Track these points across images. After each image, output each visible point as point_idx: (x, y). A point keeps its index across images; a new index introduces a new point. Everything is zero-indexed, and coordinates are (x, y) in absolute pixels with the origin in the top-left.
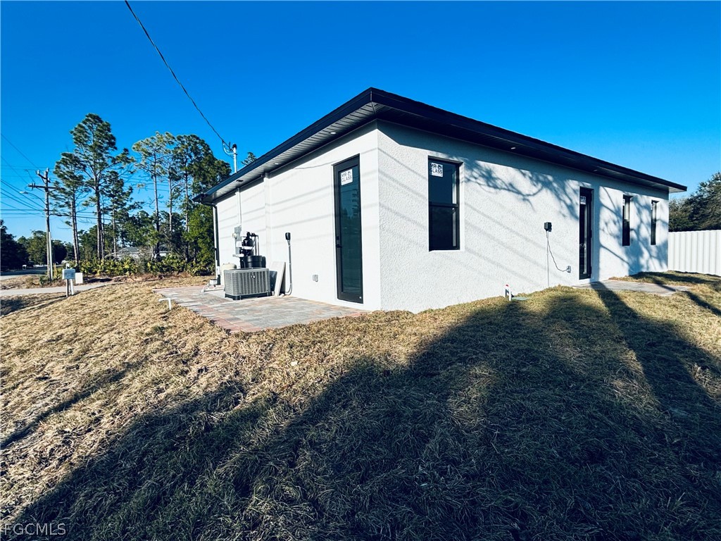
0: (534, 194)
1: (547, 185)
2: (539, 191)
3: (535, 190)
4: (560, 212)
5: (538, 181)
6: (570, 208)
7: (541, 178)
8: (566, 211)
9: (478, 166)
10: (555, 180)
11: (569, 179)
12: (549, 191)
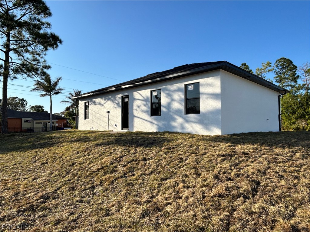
0: (105, 103)
1: (109, 99)
2: (106, 102)
3: (105, 102)
4: (114, 107)
5: (106, 99)
6: (118, 104)
7: (107, 98)
8: (116, 106)
9: (92, 101)
10: (112, 97)
11: (117, 95)
12: (110, 101)
